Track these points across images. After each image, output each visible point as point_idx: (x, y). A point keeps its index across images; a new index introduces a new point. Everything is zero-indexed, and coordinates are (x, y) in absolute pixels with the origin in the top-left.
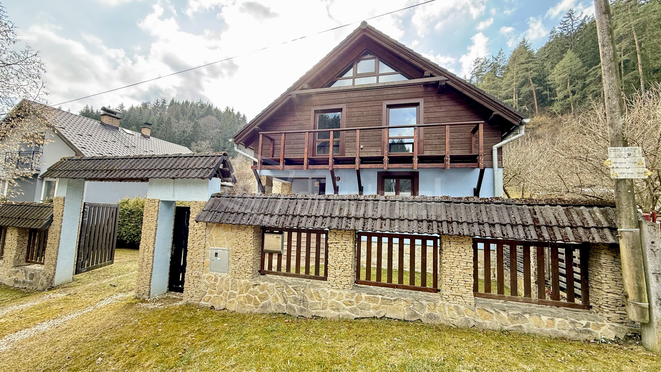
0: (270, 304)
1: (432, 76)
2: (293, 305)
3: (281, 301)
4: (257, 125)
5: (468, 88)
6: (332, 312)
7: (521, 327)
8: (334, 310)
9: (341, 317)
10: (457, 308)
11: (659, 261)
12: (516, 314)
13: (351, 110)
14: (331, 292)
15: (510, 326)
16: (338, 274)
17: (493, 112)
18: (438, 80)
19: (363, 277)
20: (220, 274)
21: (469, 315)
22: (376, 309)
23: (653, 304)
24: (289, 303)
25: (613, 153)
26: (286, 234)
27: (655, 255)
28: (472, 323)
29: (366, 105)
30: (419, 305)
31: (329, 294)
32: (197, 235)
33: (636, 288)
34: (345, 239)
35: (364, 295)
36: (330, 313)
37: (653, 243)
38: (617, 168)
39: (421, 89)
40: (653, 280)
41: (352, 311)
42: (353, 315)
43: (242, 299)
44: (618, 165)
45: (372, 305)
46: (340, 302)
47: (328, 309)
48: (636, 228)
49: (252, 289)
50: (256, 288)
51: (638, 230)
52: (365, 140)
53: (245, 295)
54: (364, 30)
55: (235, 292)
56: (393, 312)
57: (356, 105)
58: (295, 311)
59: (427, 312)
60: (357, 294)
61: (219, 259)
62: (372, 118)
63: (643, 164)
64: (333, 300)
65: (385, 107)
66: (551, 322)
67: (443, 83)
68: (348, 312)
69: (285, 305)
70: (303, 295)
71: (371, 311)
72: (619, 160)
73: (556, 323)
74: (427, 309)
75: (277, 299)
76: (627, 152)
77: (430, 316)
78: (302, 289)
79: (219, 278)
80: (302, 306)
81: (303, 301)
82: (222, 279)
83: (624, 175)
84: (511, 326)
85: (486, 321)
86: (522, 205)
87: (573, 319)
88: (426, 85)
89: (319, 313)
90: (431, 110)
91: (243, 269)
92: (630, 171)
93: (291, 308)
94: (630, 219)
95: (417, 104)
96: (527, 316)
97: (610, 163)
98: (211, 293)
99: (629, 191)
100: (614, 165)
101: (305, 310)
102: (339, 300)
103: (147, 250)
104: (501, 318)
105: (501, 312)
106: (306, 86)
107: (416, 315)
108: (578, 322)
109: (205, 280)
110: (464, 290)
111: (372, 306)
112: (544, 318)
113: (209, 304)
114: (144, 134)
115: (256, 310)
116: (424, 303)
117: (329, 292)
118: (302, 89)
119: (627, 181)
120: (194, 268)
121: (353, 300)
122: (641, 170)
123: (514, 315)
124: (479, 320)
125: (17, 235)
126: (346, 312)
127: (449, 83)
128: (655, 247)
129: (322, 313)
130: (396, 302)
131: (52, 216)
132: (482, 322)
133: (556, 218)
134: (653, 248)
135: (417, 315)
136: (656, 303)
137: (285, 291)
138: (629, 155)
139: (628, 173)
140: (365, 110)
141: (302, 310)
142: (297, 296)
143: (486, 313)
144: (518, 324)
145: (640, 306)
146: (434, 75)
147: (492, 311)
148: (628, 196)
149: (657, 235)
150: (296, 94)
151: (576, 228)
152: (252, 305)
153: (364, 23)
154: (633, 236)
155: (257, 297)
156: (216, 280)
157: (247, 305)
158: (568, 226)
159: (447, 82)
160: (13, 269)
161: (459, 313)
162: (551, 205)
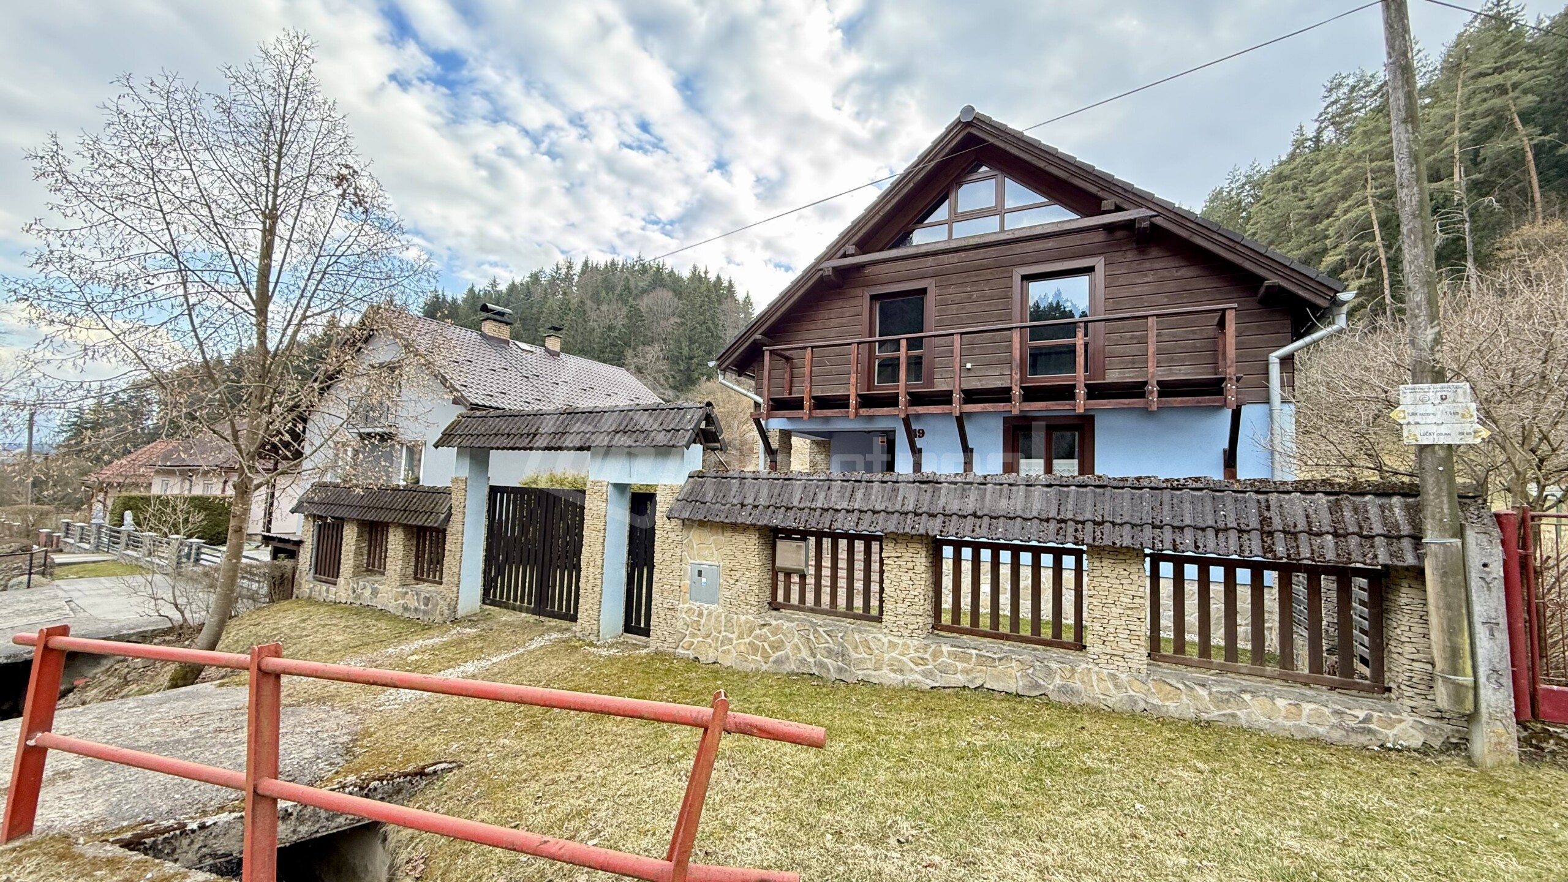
0: (788, 658)
1: (1118, 209)
2: (825, 660)
3: (805, 653)
4: (760, 331)
5: (1204, 231)
6: (892, 675)
7: (1234, 716)
8: (894, 671)
9: (906, 683)
10: (1113, 677)
11: (1496, 600)
12: (1226, 693)
13: (944, 291)
14: (890, 642)
15: (1214, 714)
16: (900, 611)
17: (1264, 279)
18: (1132, 217)
19: (946, 619)
20: (706, 606)
21: (1136, 691)
22: (968, 674)
23: (1482, 680)
24: (819, 656)
25: (1409, 396)
26: (812, 540)
27: (1489, 589)
28: (1142, 705)
29: (975, 279)
30: (1044, 670)
31: (886, 645)
32: (669, 541)
33: (1448, 649)
34: (911, 550)
35: (945, 648)
36: (891, 678)
37: (1485, 565)
38: (1417, 423)
39: (1100, 237)
40: (1482, 636)
41: (925, 674)
42: (928, 681)
43: (743, 648)
44: (1418, 419)
45: (960, 666)
46: (905, 659)
47: (885, 670)
48: (1452, 537)
49: (758, 631)
50: (765, 630)
51: (1458, 542)
52: (977, 351)
53: (747, 640)
54: (969, 124)
55: (730, 636)
56: (998, 679)
57: (955, 279)
58: (829, 670)
59: (1058, 681)
60: (933, 647)
61: (704, 580)
62: (990, 304)
63: (1472, 416)
64: (893, 654)
65: (1017, 279)
66: (1293, 709)
67: (1146, 224)
68: (919, 677)
69: (812, 660)
70: (841, 644)
71: (959, 676)
72: (1421, 409)
73: (1305, 713)
74: (1058, 676)
75: (800, 650)
76: (1439, 394)
77: (1063, 690)
78: (840, 635)
79: (706, 612)
80: (840, 664)
81: (843, 655)
82: (710, 614)
83: (1431, 438)
84: (1216, 713)
85: (1167, 703)
86: (1245, 492)
87: (1339, 707)
88: (1109, 228)
89: (869, 675)
90: (1122, 281)
91: (743, 598)
92: (1443, 429)
93: (821, 665)
94: (1441, 520)
95: (1090, 270)
96: (1247, 697)
97: (1402, 415)
98: (694, 635)
99: (1441, 468)
100: (1411, 419)
101: (846, 670)
102: (904, 655)
103: (592, 564)
104: (1196, 698)
105: (1197, 688)
106: (851, 249)
107: (1037, 686)
108: (1348, 712)
109: (684, 615)
110: (1128, 646)
111: (959, 668)
112: (1281, 703)
113: (691, 654)
114: (551, 348)
115: (765, 667)
116: (1054, 665)
117: (885, 640)
118: (844, 256)
119: (1437, 448)
120: (665, 594)
121: (926, 656)
122: (1467, 428)
123: (1221, 693)
124: (1156, 701)
125: (402, 536)
126: (914, 677)
127: (1159, 221)
128: (1489, 573)
129: (874, 676)
130: (1002, 662)
131: (451, 507)
132: (1160, 703)
133: (1307, 516)
134: (1484, 575)
135: (1040, 686)
136: (1488, 678)
137: (811, 637)
138: (1443, 398)
139: (1439, 434)
140: (974, 288)
141: (840, 670)
142: (832, 646)
143: (1168, 688)
144: (1229, 711)
145: (1453, 682)
146: (1125, 206)
147: (1180, 686)
148: (1437, 478)
149: (1493, 551)
150: (833, 268)
151: (1345, 536)
152: (759, 658)
153: (969, 109)
154: (1445, 553)
155: (766, 645)
156: (700, 615)
157: (750, 657)
158: (1328, 533)
159: (1153, 219)
160: (400, 589)
161: (1117, 686)
162: (1303, 493)
